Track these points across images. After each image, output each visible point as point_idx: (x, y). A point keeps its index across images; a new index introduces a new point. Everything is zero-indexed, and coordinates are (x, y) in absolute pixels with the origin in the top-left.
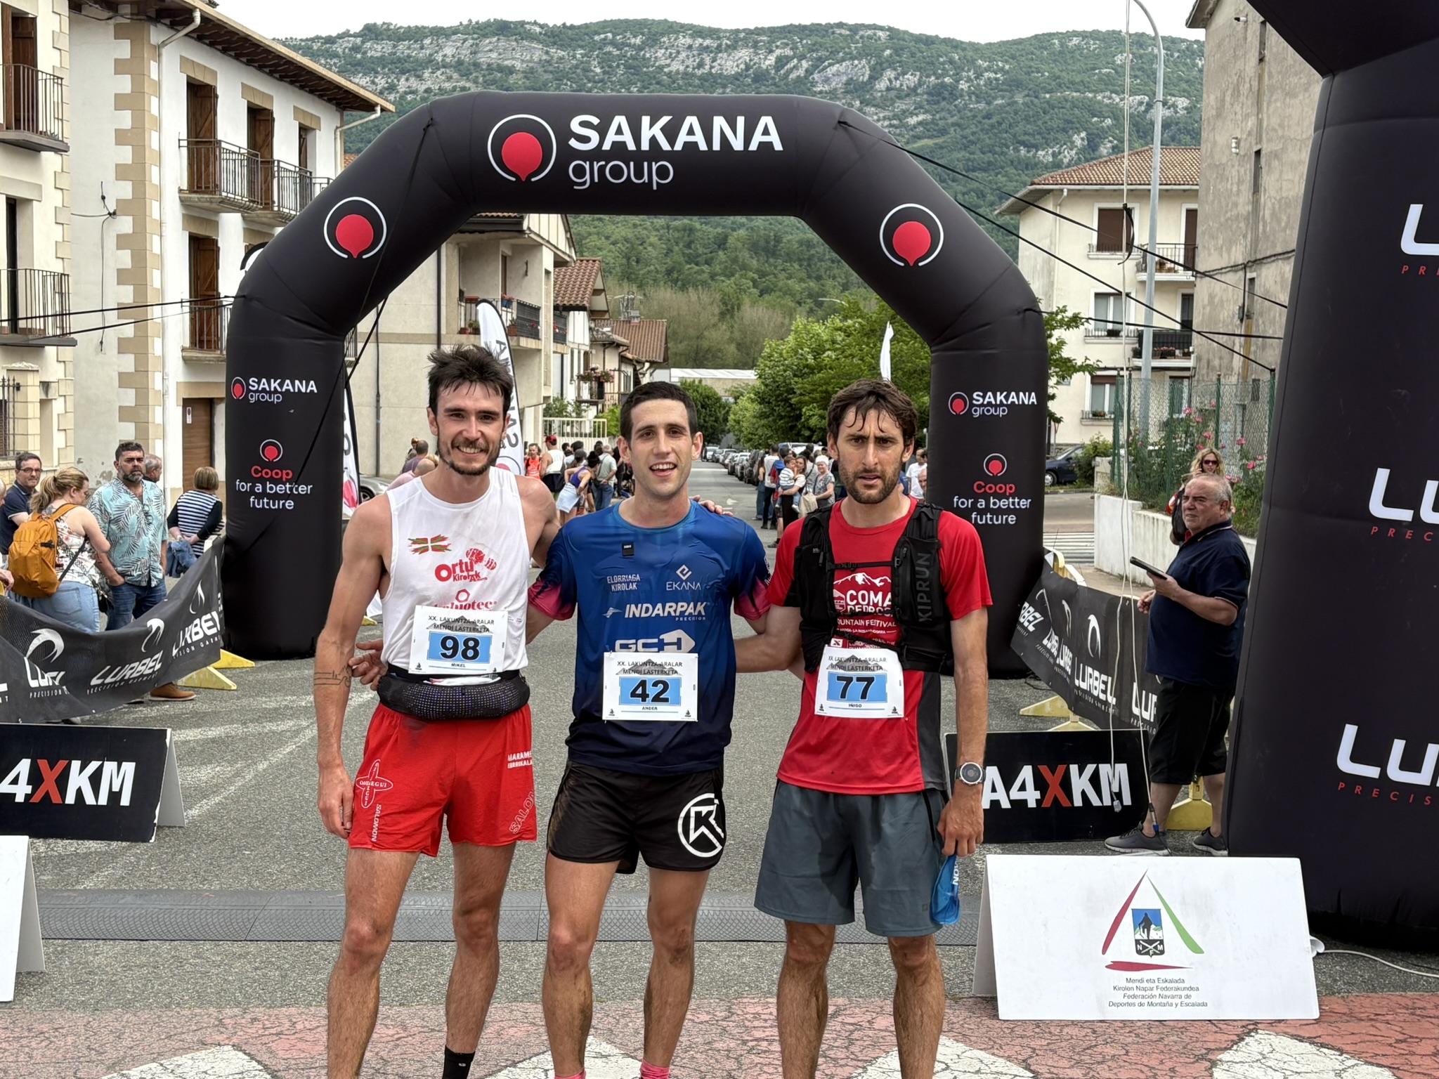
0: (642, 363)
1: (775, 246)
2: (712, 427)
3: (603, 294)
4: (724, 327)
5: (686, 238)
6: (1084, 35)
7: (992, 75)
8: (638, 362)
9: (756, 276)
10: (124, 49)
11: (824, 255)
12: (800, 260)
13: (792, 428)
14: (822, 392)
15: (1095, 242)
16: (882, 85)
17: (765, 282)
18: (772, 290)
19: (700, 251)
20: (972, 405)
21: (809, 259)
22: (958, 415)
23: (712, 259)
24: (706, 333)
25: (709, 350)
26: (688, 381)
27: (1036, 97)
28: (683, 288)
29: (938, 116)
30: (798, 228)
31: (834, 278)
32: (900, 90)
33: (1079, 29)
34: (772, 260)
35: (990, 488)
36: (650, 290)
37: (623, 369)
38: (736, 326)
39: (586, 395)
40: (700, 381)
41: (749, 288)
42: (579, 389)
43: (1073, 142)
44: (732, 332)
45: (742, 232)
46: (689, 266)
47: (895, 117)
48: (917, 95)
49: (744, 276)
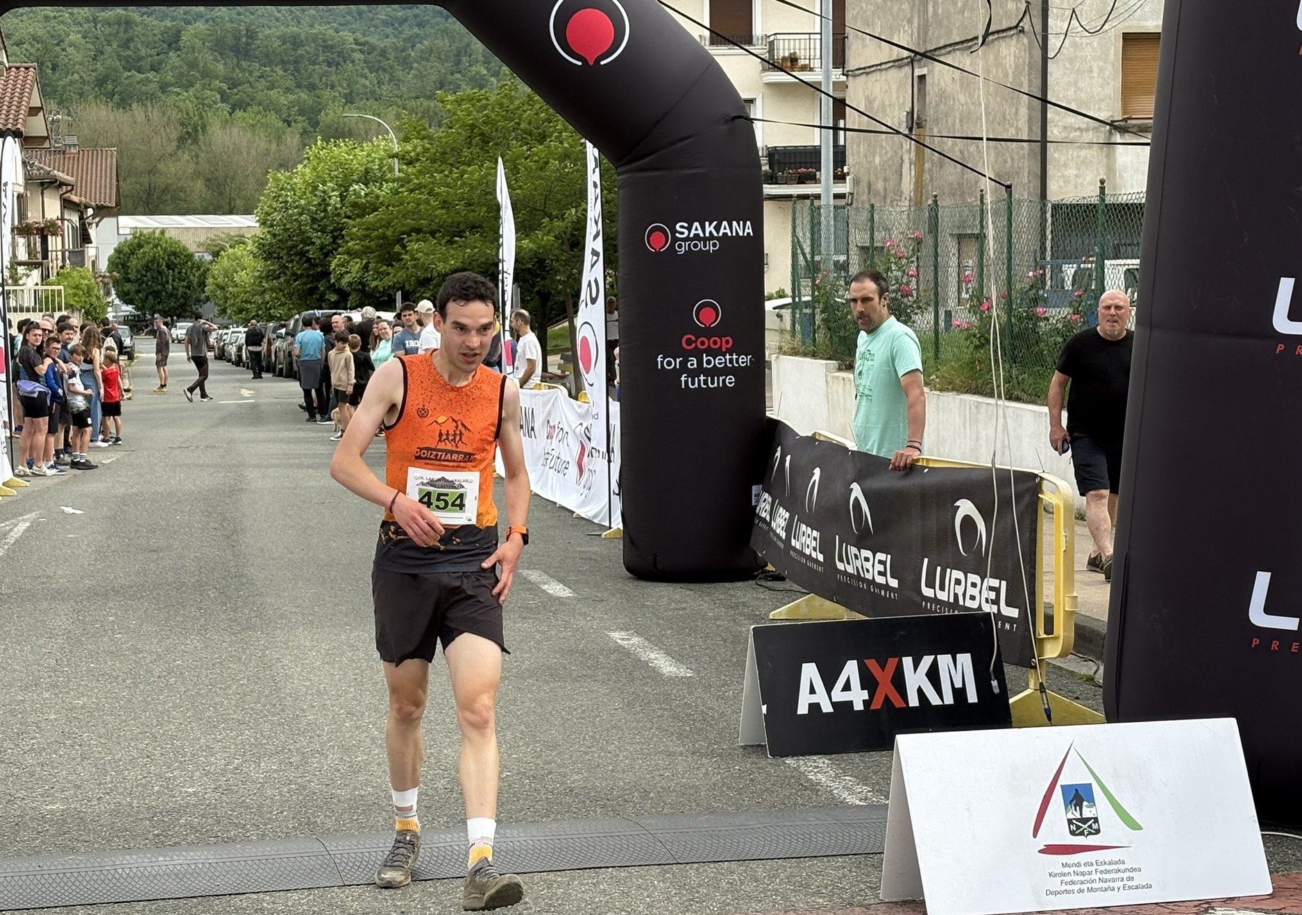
0: (87, 208)
1: (248, 44)
2: (184, 296)
3: (41, 113)
4: (186, 157)
5: (121, 35)
8: (84, 206)
9: (225, 86)
11: (317, 55)
12: (283, 62)
13: (312, 291)
14: (378, 237)
15: (706, 32)
17: (237, 94)
18: (249, 105)
19: (143, 52)
20: (675, 239)
21: (296, 62)
22: (658, 253)
23: (160, 63)
24: (161, 166)
25: (165, 190)
26: (145, 232)
28: (124, 103)
30: (277, 20)
31: (333, 87)
34: (244, 64)
35: (702, 343)
36: (78, 108)
37: (66, 217)
38: (202, 155)
39: (23, 255)
40: (163, 232)
41: (215, 103)
42: (14, 246)
44: (197, 163)
45: (200, 25)
46: (130, 74)
49: (208, 86)
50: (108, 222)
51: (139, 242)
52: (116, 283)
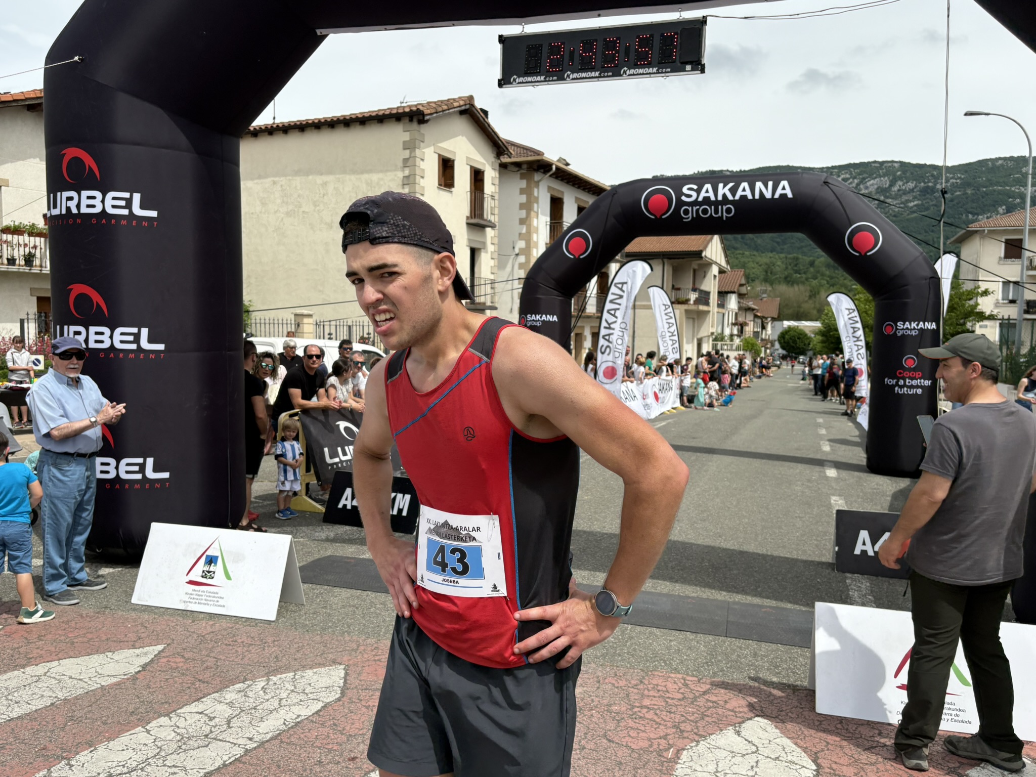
0: (766, 318)
3: (746, 286)
4: (811, 302)
5: (794, 262)
6: (1005, 159)
7: (954, 181)
8: (764, 317)
9: (828, 279)
10: (523, 184)
15: (1002, 255)
16: (895, 188)
17: (833, 282)
18: (835, 285)
19: (802, 268)
23: (807, 271)
24: (803, 305)
25: (803, 313)
27: (978, 190)
28: (792, 285)
29: (924, 202)
32: (905, 190)
33: (1002, 156)
36: (776, 286)
39: (735, 332)
40: (798, 326)
42: (732, 329)
43: (998, 211)
46: (795, 275)
47: (902, 203)
48: (913, 192)
49: (823, 279)
50: (777, 323)
51: (790, 328)
52: (780, 343)
